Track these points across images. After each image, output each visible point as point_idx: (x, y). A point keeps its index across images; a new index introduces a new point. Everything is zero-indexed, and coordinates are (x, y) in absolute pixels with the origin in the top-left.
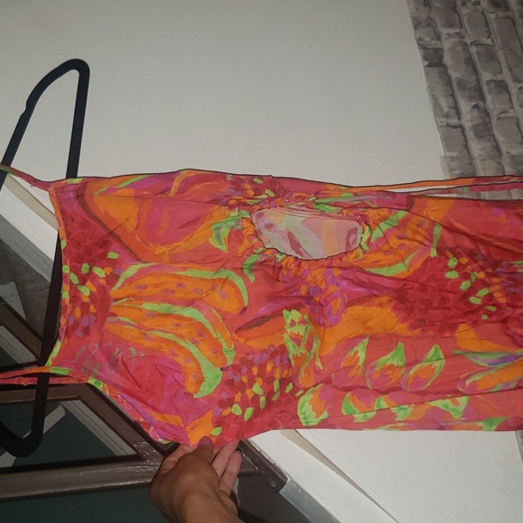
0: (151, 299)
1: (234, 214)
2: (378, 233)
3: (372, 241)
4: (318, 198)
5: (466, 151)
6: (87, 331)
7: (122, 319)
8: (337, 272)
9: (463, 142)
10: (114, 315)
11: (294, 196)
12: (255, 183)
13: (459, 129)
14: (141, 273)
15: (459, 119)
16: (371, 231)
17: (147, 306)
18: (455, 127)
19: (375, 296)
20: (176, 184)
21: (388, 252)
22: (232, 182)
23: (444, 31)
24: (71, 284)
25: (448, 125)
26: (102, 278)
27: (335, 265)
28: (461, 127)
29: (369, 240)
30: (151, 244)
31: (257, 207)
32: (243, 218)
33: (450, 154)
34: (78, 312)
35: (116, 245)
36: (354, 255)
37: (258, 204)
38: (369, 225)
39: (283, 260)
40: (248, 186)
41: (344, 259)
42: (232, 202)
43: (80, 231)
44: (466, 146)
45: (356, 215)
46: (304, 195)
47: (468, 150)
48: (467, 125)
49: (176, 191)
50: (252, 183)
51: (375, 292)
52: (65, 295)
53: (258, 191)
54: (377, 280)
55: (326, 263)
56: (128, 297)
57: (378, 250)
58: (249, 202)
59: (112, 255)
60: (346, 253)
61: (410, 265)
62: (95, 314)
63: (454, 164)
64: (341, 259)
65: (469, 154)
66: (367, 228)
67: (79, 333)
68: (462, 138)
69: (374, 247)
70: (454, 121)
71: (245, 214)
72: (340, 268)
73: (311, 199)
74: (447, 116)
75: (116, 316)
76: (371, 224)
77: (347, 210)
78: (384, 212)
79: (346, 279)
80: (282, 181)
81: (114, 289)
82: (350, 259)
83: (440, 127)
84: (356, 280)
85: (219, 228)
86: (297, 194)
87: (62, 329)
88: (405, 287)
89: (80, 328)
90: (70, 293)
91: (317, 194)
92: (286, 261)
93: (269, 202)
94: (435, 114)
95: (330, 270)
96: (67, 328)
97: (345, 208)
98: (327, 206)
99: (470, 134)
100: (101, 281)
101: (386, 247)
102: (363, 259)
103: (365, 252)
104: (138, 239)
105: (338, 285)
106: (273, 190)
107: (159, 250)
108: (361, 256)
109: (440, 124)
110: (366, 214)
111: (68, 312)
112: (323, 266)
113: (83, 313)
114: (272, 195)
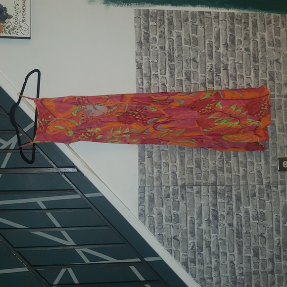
1: (78, 107)
15: (143, 86)
23: (144, 57)
30: (59, 114)
35: (50, 115)
40: (81, 100)
50: (82, 99)
52: (38, 126)
74: (139, 85)
85: (74, 110)
94: (136, 84)
106: (87, 101)
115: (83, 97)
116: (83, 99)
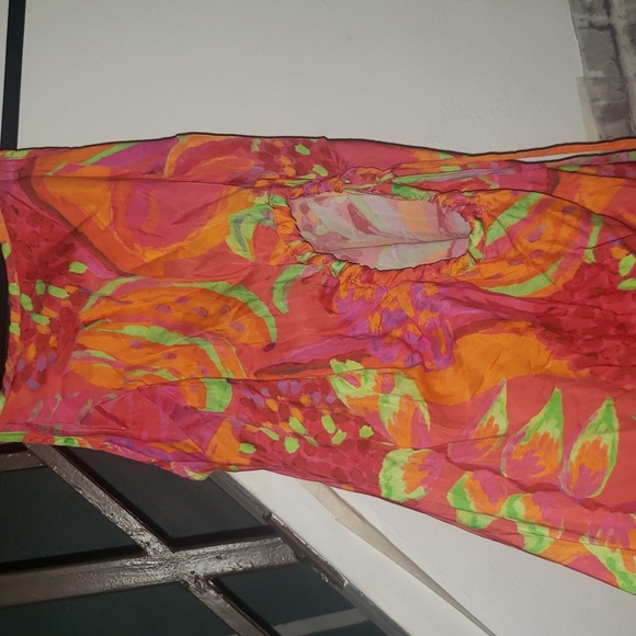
0: (138, 318)
1: (262, 200)
2: (496, 232)
3: (488, 243)
4: (396, 176)
5: (616, 68)
6: (43, 378)
7: (94, 353)
8: (431, 291)
9: (612, 54)
10: (82, 347)
11: (358, 173)
12: (298, 155)
13: (608, 33)
14: (122, 289)
15: (609, 14)
16: (485, 228)
17: (132, 330)
18: (601, 28)
19: (503, 319)
20: (172, 159)
21: (515, 260)
22: (261, 155)
24: (23, 311)
25: (591, 25)
26: (65, 300)
27: (428, 279)
28: (610, 27)
29: (482, 243)
30: (137, 246)
31: (300, 191)
32: (274, 208)
33: (593, 74)
34: (32, 351)
35: (81, 251)
36: (460, 265)
37: (301, 186)
38: (480, 220)
39: (341, 272)
40: (285, 160)
41: (444, 271)
42: (260, 184)
43: (29, 228)
44: (617, 60)
45: (459, 205)
46: (374, 171)
47: (620, 67)
48: (620, 24)
49: (172, 170)
51: (501, 315)
53: (302, 167)
54: (502, 301)
55: (413, 276)
56: (104, 318)
57: (499, 258)
58: (288, 183)
59: (78, 268)
60: (448, 261)
61: (557, 277)
62: (56, 349)
63: (598, 90)
64: (439, 271)
65: (621, 73)
66: (477, 224)
67: (32, 383)
68: (612, 47)
69: (493, 253)
70: (601, 19)
71: (280, 201)
72: (437, 284)
73: (386, 178)
74: (590, 10)
75: (85, 348)
76: (485, 216)
77: (444, 197)
78: (504, 197)
79: (447, 298)
80: (339, 147)
81: (84, 310)
82: (453, 271)
83: (579, 29)
84: (465, 300)
85: (238, 222)
86: (364, 171)
87: (8, 378)
88: (552, 312)
89: (34, 374)
90: (20, 325)
91: (394, 169)
92: (346, 274)
93: (319, 184)
95: (421, 285)
96: (15, 377)
97: (442, 193)
98: (414, 190)
99: (624, 40)
100: (63, 303)
101: (512, 254)
102: (474, 272)
103: (477, 262)
104: (118, 238)
105: (434, 309)
106: (325, 165)
107: (151, 255)
108: (472, 267)
109: (579, 24)
110: (475, 201)
111: (18, 353)
112: (408, 281)
113: (39, 351)
114: (324, 173)
115: (295, 140)
116: (301, 149)
